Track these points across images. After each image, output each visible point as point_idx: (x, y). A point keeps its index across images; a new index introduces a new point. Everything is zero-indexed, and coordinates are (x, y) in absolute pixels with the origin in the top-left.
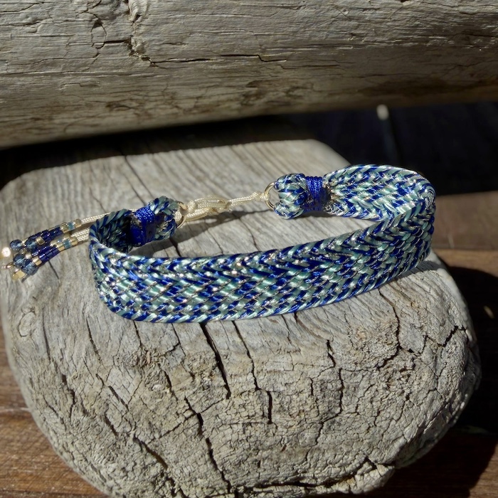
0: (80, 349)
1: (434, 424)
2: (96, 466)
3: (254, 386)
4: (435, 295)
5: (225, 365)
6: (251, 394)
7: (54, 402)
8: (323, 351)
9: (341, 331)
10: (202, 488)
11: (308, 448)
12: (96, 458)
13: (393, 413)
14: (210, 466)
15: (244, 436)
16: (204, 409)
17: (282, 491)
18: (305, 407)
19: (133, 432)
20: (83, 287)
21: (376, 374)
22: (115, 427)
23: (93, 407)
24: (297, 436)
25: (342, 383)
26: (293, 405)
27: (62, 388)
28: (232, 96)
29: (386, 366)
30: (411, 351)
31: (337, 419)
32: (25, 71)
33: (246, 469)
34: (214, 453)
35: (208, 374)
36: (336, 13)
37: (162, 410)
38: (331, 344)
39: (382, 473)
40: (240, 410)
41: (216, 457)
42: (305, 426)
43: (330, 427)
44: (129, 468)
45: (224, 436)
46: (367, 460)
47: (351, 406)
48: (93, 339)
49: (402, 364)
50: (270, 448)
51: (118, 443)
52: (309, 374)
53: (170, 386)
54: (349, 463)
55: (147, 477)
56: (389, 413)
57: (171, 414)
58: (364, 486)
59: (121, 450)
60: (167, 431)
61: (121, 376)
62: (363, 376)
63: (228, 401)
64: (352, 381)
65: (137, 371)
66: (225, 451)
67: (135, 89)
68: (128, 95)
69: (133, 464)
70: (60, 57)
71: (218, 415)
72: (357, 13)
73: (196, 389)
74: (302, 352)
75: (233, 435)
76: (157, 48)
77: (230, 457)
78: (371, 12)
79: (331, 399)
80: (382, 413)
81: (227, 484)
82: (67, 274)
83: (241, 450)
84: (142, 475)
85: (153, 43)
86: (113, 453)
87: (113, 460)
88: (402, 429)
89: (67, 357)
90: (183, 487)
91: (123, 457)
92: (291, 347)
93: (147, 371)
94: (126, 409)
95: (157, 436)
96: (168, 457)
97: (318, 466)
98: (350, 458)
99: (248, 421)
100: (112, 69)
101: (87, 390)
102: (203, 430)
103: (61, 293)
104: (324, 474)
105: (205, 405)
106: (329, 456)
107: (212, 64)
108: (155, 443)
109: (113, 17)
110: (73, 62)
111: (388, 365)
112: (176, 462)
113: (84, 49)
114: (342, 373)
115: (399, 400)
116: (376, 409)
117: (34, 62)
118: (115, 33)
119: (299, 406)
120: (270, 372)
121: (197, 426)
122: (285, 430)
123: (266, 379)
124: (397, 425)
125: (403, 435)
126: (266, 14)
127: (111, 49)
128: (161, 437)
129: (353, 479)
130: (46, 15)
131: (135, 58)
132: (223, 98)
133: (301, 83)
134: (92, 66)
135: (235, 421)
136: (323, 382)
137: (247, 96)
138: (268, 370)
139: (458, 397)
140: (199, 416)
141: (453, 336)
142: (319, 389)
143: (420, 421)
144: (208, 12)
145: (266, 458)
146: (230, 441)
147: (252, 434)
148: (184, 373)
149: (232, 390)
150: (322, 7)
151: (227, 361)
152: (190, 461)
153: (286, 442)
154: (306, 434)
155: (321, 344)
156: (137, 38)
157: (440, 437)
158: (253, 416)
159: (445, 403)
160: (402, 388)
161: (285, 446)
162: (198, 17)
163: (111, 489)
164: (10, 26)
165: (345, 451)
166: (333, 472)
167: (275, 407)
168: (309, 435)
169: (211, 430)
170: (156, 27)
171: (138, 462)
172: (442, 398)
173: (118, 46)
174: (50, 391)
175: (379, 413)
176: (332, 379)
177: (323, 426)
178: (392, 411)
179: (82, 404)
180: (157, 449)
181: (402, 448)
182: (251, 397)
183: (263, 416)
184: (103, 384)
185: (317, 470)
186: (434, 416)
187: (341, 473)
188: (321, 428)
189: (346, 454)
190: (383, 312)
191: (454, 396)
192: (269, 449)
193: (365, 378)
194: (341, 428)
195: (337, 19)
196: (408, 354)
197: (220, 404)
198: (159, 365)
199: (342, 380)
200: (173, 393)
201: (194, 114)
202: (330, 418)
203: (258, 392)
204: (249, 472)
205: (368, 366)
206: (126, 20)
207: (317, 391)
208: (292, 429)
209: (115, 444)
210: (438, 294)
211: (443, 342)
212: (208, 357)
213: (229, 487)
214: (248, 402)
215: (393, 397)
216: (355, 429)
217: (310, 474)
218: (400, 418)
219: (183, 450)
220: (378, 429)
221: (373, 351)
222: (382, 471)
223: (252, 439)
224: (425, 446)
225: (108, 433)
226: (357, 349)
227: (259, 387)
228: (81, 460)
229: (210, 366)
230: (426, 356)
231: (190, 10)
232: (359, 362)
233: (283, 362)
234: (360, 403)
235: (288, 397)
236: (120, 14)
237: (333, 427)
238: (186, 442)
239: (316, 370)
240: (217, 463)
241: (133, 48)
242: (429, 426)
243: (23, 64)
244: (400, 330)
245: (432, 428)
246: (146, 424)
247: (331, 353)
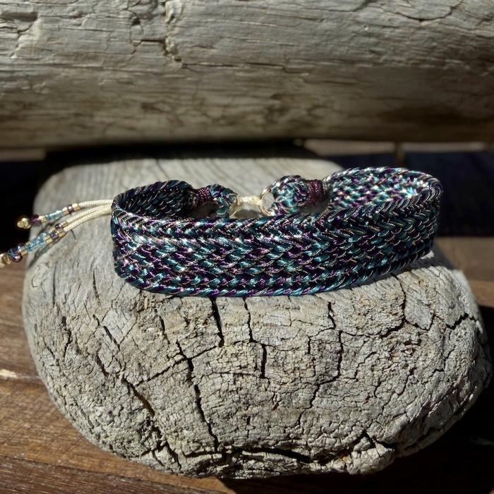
0: (83, 294)
1: (439, 408)
2: (84, 410)
3: (249, 337)
4: (444, 279)
5: (221, 315)
6: (245, 344)
7: (52, 343)
8: (324, 311)
9: (343, 296)
10: (188, 442)
11: (302, 410)
12: (85, 400)
13: (395, 386)
14: (197, 416)
15: (234, 386)
16: (195, 354)
17: (273, 458)
18: (301, 365)
19: (121, 373)
20: (96, 246)
21: (378, 341)
22: (106, 366)
23: (86, 345)
24: (291, 394)
25: (342, 346)
26: (288, 361)
27: (61, 329)
28: (257, 108)
29: (389, 336)
30: (416, 325)
31: (335, 383)
32: (70, 62)
33: (234, 424)
34: (201, 402)
35: (202, 321)
36: (357, 28)
37: (153, 352)
38: (332, 306)
39: (381, 453)
40: (232, 360)
41: (203, 406)
42: (300, 385)
43: (326, 390)
44: (116, 412)
45: (214, 384)
46: (364, 434)
47: (349, 371)
48: (96, 286)
49: (407, 336)
50: (261, 403)
51: (107, 384)
52: (307, 331)
53: (163, 329)
54: (345, 433)
55: (133, 423)
56: (391, 385)
57: (161, 356)
58: (361, 465)
59: (109, 392)
60: (155, 373)
61: (116, 318)
62: (365, 342)
63: (221, 349)
64: (352, 345)
65: (133, 313)
66: (214, 401)
67: (167, 90)
68: (161, 97)
69: (120, 407)
70: (101, 51)
71: (208, 363)
72: (377, 30)
73: (189, 334)
74: (301, 310)
75: (223, 385)
76: (188, 50)
77: (218, 408)
78: (391, 29)
79: (328, 360)
80: (383, 384)
81: (214, 439)
82: (84, 236)
83: (230, 401)
84: (128, 421)
85: (186, 45)
86: (101, 395)
87: (101, 403)
88: (405, 405)
89: (69, 301)
90: (170, 440)
91: (110, 399)
92: (290, 304)
93: (143, 315)
94: (117, 349)
95: (145, 378)
96: (155, 402)
97: (312, 432)
98: (346, 428)
99: (239, 371)
100: (147, 68)
101: (82, 329)
102: (192, 376)
103: (75, 250)
104: (318, 444)
105: (196, 350)
106: (323, 422)
107: (239, 71)
108: (143, 386)
109: (150, 17)
110: (111, 57)
111: (392, 335)
112: (163, 409)
113: (122, 45)
114: (342, 335)
115: (403, 373)
116: (377, 378)
117: (77, 55)
118: (152, 33)
119: (294, 363)
120: (267, 325)
121: (187, 371)
122: (278, 387)
123: (261, 332)
124: (398, 399)
125: (405, 412)
126: (291, 24)
127: (147, 48)
128: (149, 380)
129: (349, 456)
130: (90, 10)
131: (169, 59)
132: (248, 109)
133: (322, 101)
134: (129, 63)
135: (226, 370)
136: (321, 342)
137: (271, 110)
138: (265, 322)
139: (467, 386)
140: (190, 361)
141: (463, 321)
142: (317, 348)
143: (424, 400)
144: (237, 18)
145: (256, 414)
146: (219, 390)
147: (243, 385)
148: (179, 318)
149: (225, 339)
150: (344, 21)
151: (223, 311)
152: (177, 409)
153: (278, 399)
154: (300, 394)
155: (322, 305)
156: (172, 39)
157: (447, 429)
158: (245, 367)
159: (452, 388)
160: (406, 361)
161: (278, 405)
162: (227, 23)
163: (98, 436)
164: (58, 18)
165: (341, 419)
166: (327, 442)
167: (269, 361)
168: (303, 395)
169: (200, 377)
170: (189, 29)
171: (125, 405)
172: (448, 381)
173: (154, 45)
174: (50, 333)
175: (380, 383)
176: (331, 340)
177: (318, 389)
178: (394, 383)
179: (76, 343)
180: (145, 392)
181: (404, 427)
182: (244, 348)
183: (256, 368)
184: (99, 324)
185: (310, 437)
186: (440, 399)
187: (336, 445)
188: (317, 390)
189: (342, 423)
190: (389, 285)
191: (462, 382)
192: (259, 405)
193: (366, 344)
194: (338, 393)
195: (357, 34)
196: (414, 328)
197: (212, 351)
198: (156, 311)
199: (342, 344)
200: (165, 336)
201: (222, 125)
202: (328, 382)
203: (253, 344)
204: (238, 428)
205: (370, 332)
206: (162, 22)
207: (314, 350)
208: (285, 386)
209: (104, 385)
210: (448, 280)
211: (452, 324)
212: (205, 306)
213: (216, 444)
214: (241, 352)
215: (396, 368)
216: (354, 396)
217: (302, 442)
218: (402, 393)
219: (170, 395)
220: (378, 400)
221: (376, 320)
222: (380, 450)
223: (242, 391)
224: (428, 434)
225: (98, 373)
226: (359, 314)
227: (254, 338)
228: (72, 405)
229: (206, 314)
230: (433, 333)
231: (220, 15)
232: (361, 327)
233: (281, 317)
234: (360, 368)
235: (283, 352)
236: (157, 15)
237: (329, 391)
238: (173, 387)
239: (315, 329)
240: (205, 413)
241: (167, 49)
242: (434, 409)
243: (67, 56)
244: (407, 304)
245: (438, 413)
246: (136, 365)
247: (331, 314)
